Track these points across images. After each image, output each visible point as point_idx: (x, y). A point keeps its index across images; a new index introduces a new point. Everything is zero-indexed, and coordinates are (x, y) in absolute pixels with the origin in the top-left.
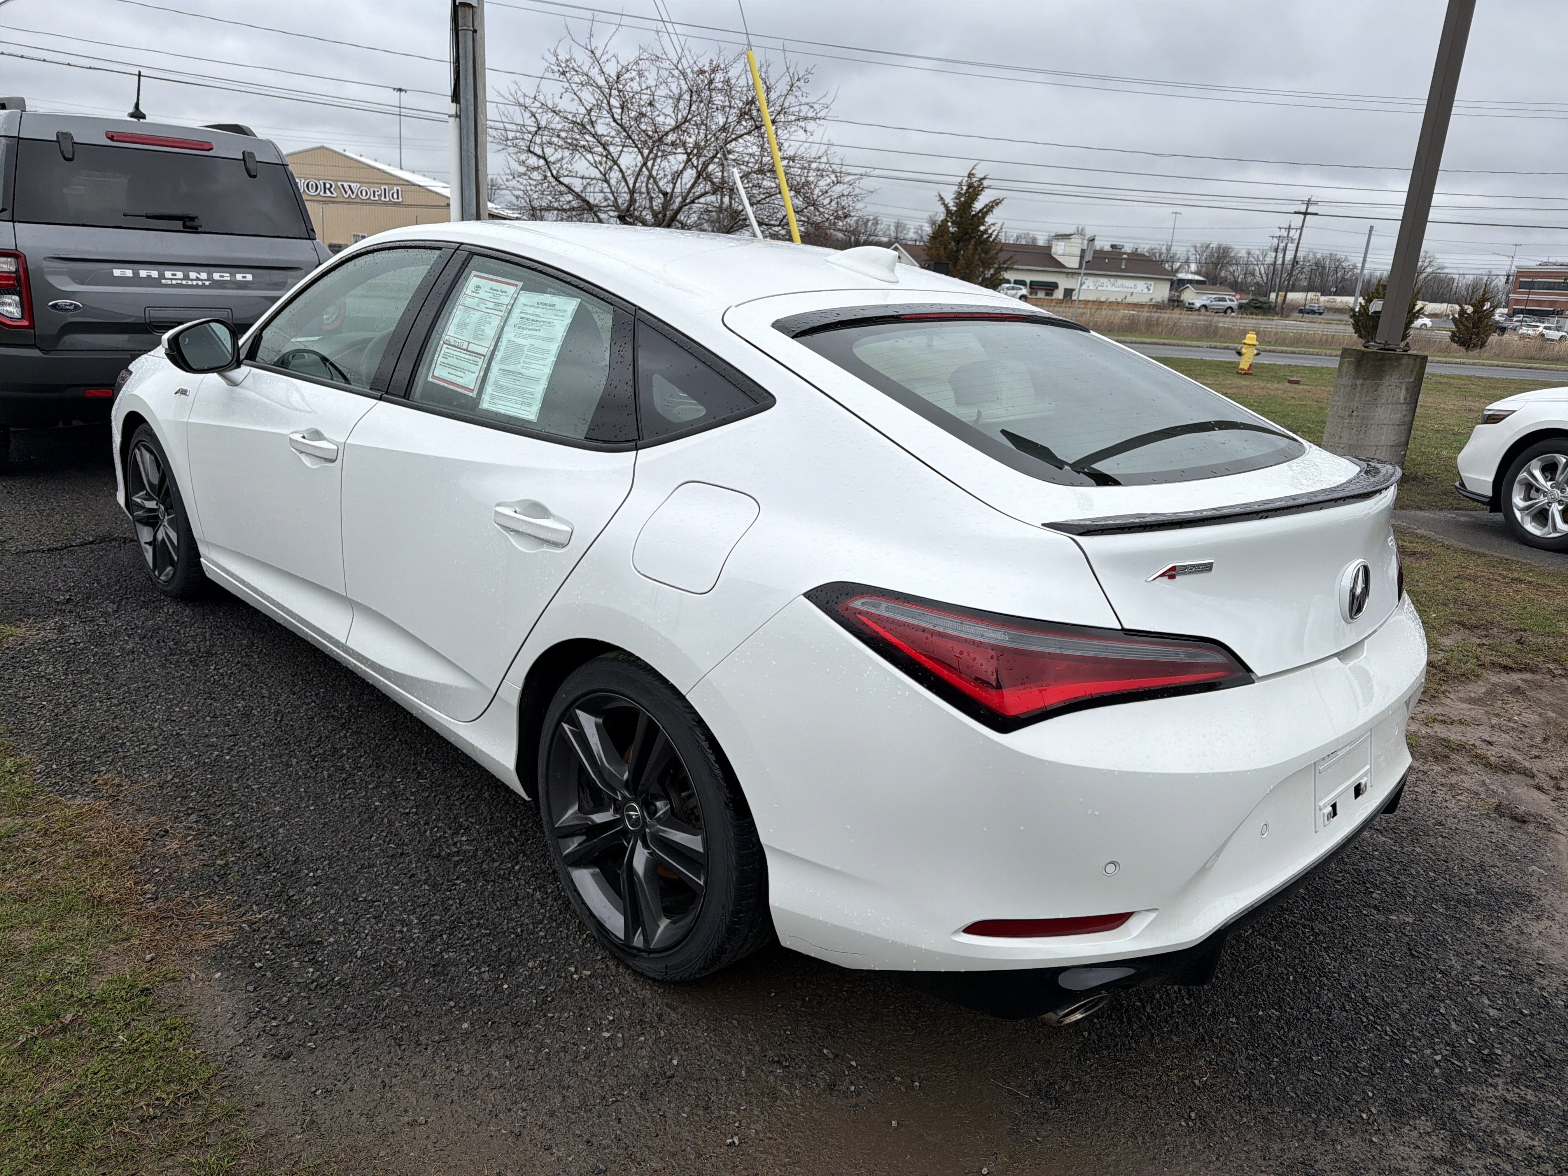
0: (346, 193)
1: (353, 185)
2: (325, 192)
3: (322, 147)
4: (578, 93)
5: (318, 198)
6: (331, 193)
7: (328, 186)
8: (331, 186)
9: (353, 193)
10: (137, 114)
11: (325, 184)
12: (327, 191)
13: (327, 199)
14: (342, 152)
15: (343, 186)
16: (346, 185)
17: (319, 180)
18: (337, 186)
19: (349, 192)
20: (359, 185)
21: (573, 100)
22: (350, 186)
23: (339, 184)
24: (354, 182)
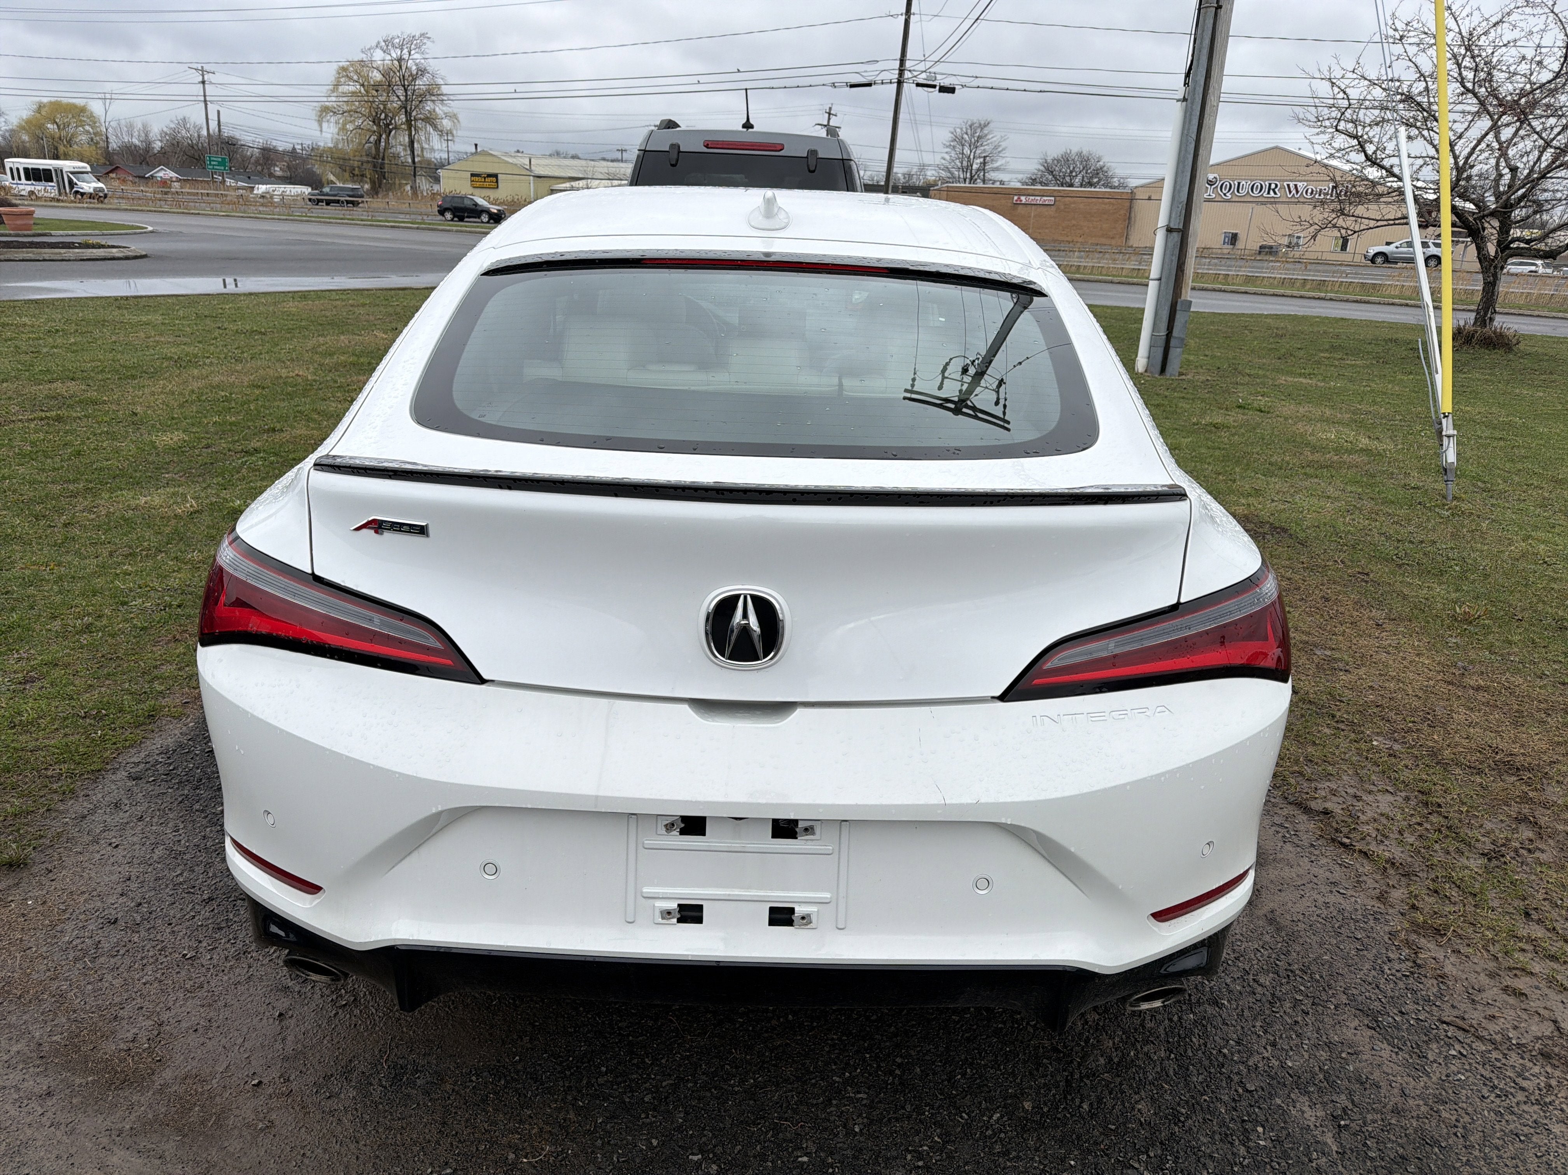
0: (1290, 192)
1: (1299, 184)
2: (1269, 193)
3: (1276, 148)
4: (1413, 60)
5: (1260, 199)
6: (1275, 193)
7: (1273, 186)
8: (1276, 186)
9: (1297, 192)
10: (748, 125)
11: (1270, 185)
12: (1271, 192)
13: (1273, 200)
14: (1297, 151)
15: (1288, 185)
16: (1292, 185)
17: (1265, 181)
18: (1283, 187)
19: (1294, 192)
20: (1305, 184)
21: (1409, 67)
22: (1296, 186)
23: (1285, 184)
24: (1301, 181)
